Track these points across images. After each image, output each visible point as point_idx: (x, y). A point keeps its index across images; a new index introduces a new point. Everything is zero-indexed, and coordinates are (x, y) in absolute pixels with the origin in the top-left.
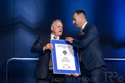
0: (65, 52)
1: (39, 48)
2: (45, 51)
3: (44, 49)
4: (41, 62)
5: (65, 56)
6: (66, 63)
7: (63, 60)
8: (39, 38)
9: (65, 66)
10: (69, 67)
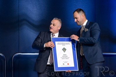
0: (64, 49)
1: (39, 45)
2: (45, 48)
3: (44, 46)
4: (41, 58)
5: (65, 53)
6: (65, 60)
7: (63, 57)
8: (40, 34)
9: (65, 63)
10: (68, 64)
